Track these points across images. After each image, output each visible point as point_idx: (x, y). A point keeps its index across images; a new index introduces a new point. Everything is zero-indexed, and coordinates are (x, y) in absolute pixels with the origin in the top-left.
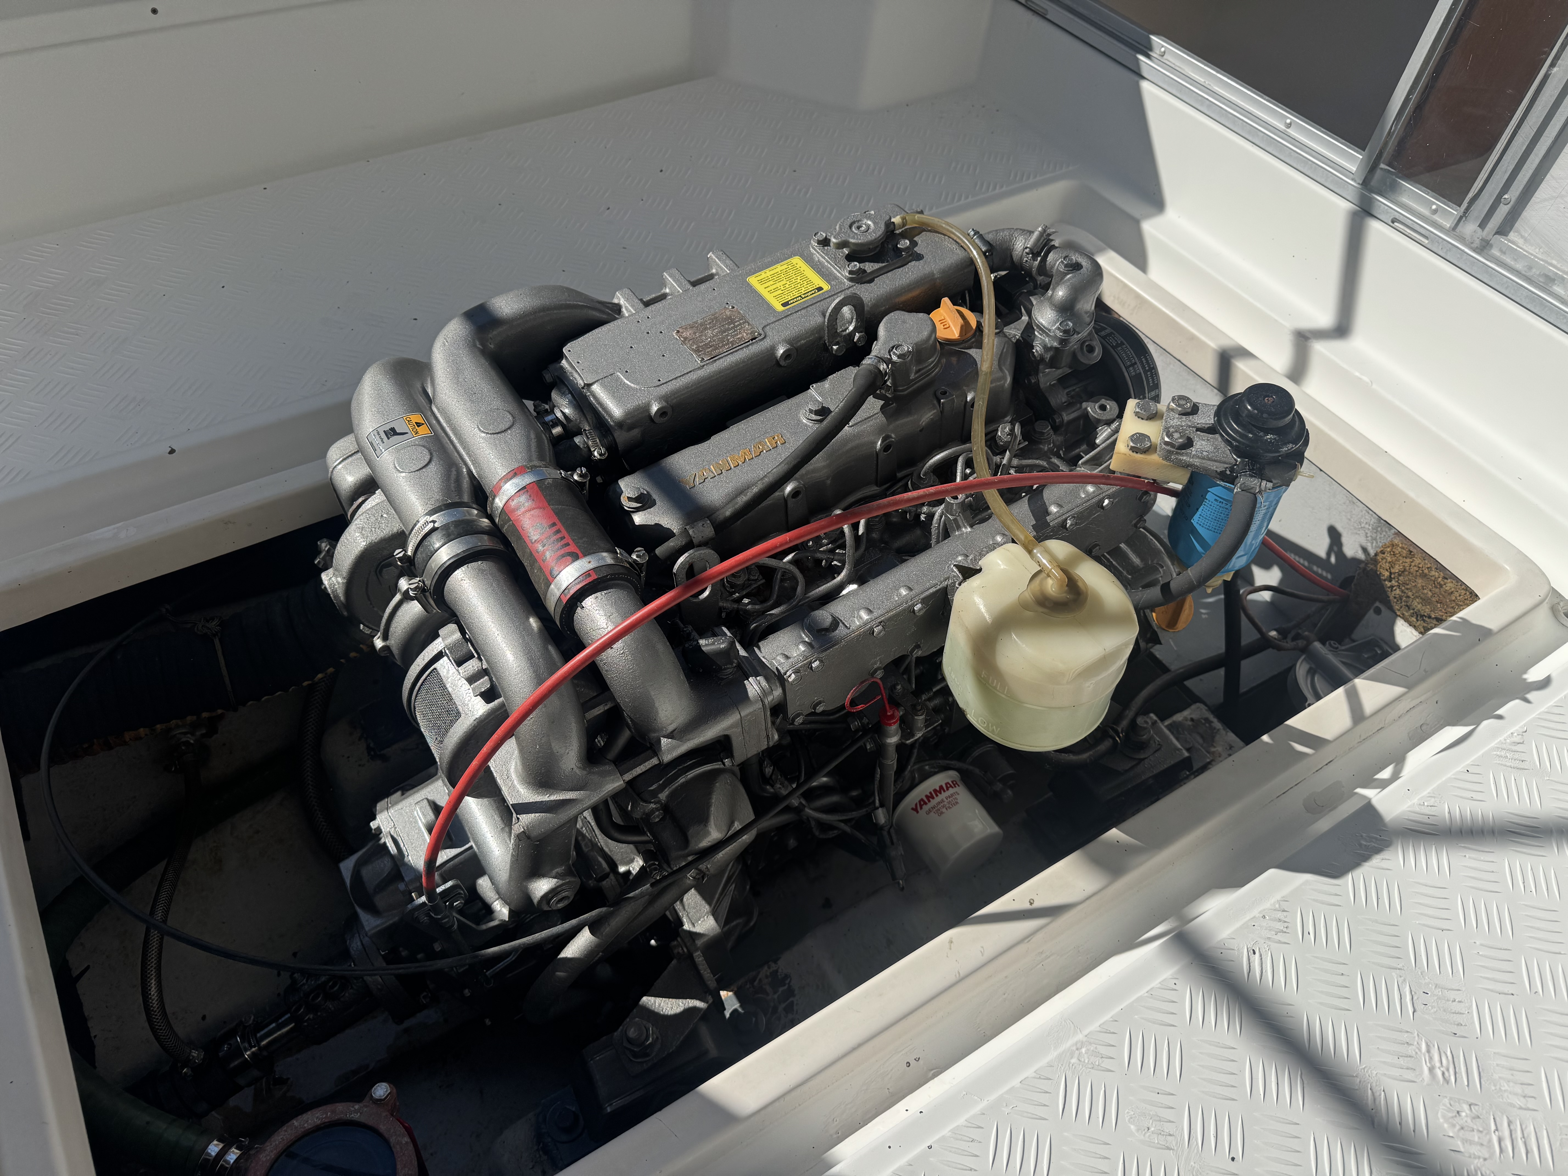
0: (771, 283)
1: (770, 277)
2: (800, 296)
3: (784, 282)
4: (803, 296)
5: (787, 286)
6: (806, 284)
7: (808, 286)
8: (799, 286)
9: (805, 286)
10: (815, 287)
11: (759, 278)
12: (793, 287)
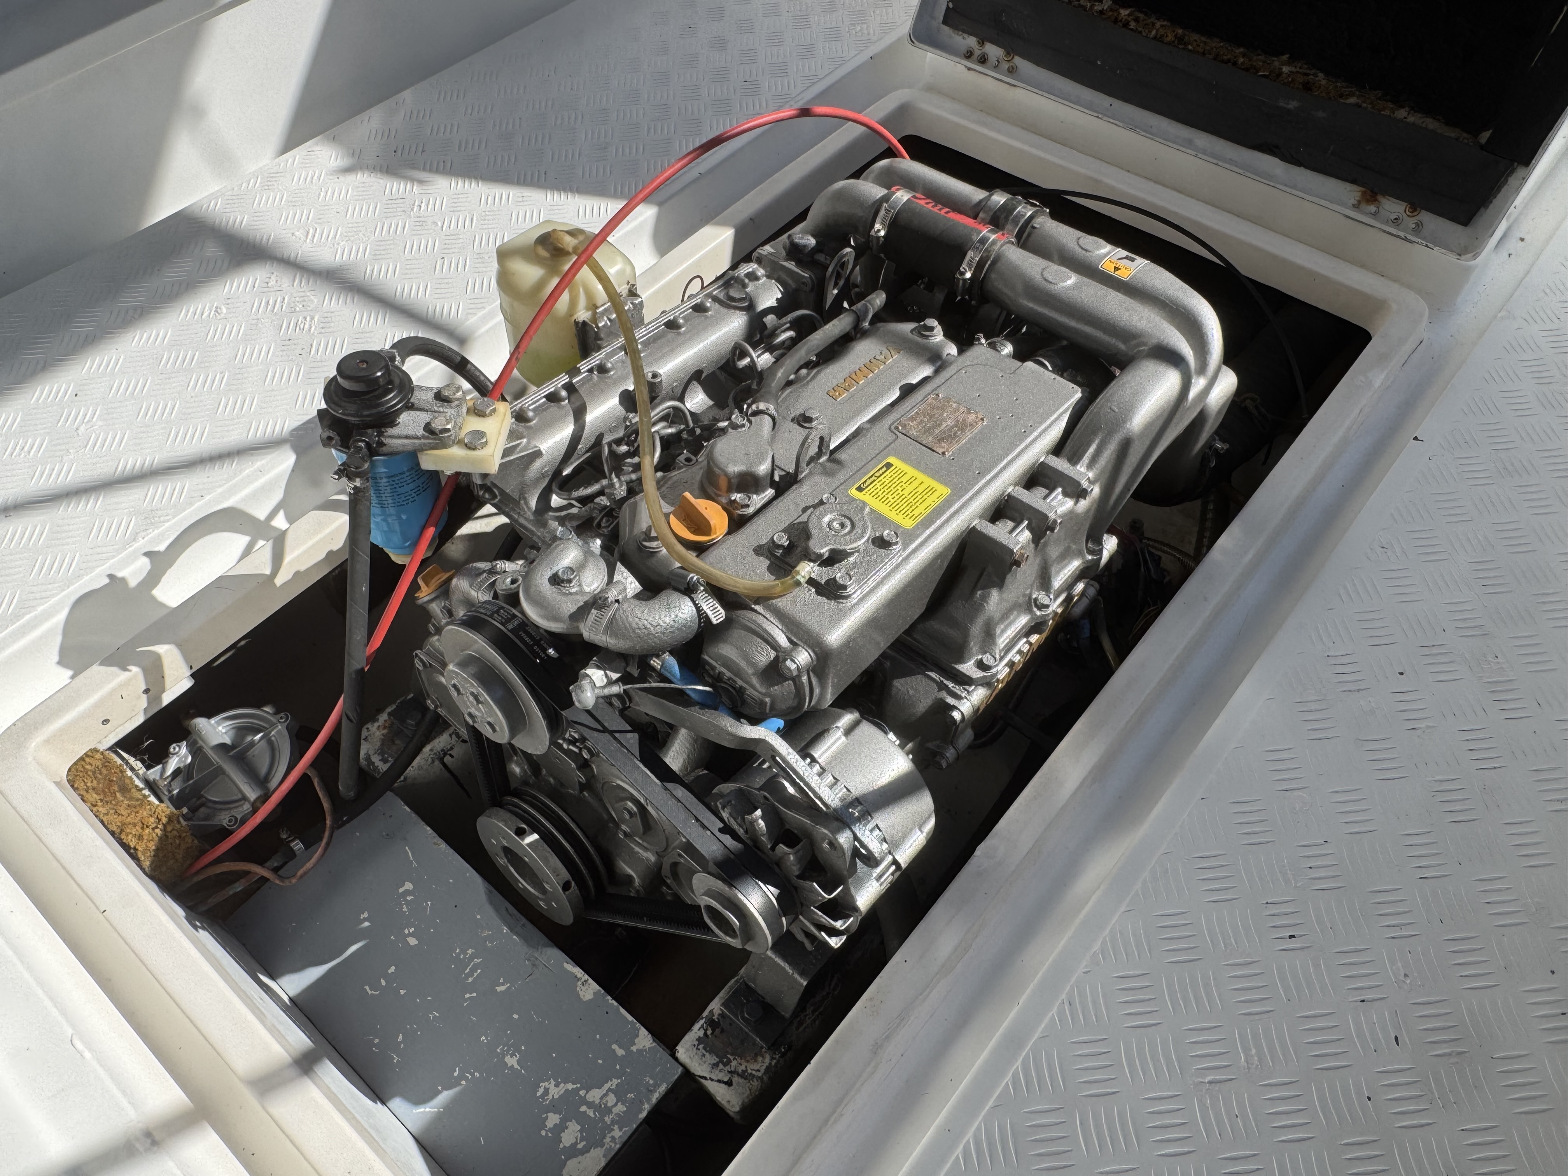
0: (921, 489)
1: (925, 497)
2: (878, 477)
3: (906, 492)
4: (874, 478)
5: (898, 487)
6: (879, 494)
7: (876, 492)
8: (885, 489)
9: (878, 490)
10: (866, 490)
11: (937, 494)
12: (892, 488)
